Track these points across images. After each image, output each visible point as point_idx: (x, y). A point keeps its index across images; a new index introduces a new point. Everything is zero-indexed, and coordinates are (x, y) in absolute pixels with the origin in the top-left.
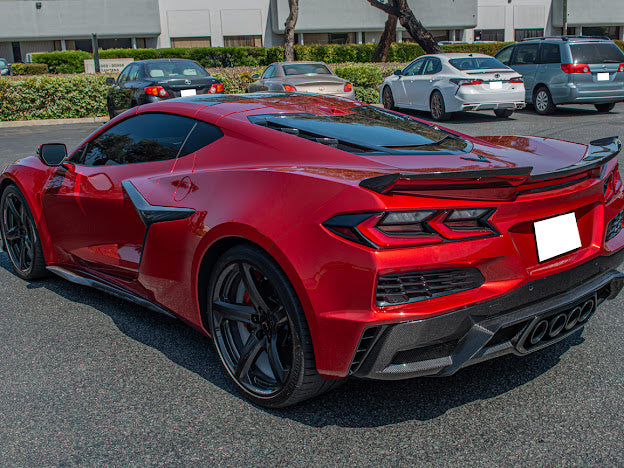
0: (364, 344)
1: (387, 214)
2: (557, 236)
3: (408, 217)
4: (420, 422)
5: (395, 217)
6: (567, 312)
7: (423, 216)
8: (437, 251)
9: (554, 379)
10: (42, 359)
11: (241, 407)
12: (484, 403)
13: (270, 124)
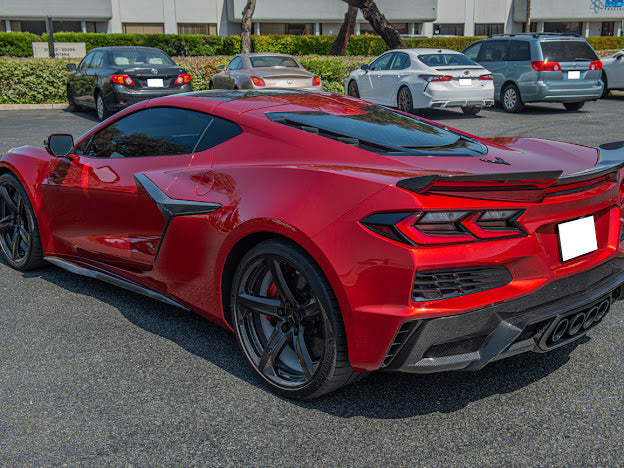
0: (400, 338)
1: (425, 213)
2: (578, 238)
3: (444, 217)
4: (444, 416)
5: (430, 217)
6: (585, 311)
7: (457, 216)
8: (471, 250)
9: (569, 377)
10: (54, 349)
11: (265, 398)
12: (503, 398)
13: (289, 122)
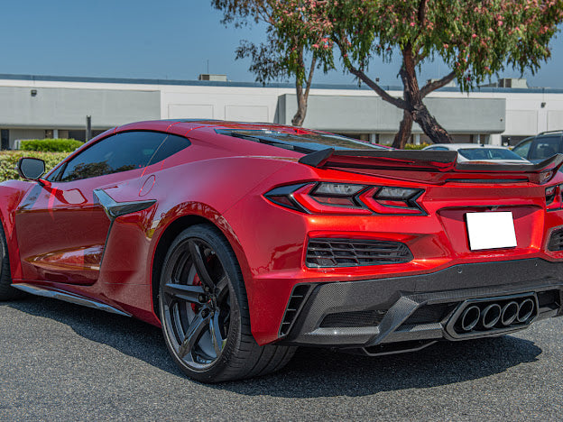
1: (320, 183)
3: (340, 190)
4: (350, 398)
5: (328, 189)
8: (365, 221)
12: (418, 391)
